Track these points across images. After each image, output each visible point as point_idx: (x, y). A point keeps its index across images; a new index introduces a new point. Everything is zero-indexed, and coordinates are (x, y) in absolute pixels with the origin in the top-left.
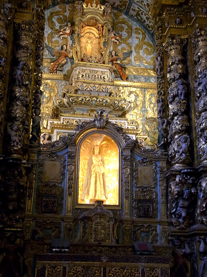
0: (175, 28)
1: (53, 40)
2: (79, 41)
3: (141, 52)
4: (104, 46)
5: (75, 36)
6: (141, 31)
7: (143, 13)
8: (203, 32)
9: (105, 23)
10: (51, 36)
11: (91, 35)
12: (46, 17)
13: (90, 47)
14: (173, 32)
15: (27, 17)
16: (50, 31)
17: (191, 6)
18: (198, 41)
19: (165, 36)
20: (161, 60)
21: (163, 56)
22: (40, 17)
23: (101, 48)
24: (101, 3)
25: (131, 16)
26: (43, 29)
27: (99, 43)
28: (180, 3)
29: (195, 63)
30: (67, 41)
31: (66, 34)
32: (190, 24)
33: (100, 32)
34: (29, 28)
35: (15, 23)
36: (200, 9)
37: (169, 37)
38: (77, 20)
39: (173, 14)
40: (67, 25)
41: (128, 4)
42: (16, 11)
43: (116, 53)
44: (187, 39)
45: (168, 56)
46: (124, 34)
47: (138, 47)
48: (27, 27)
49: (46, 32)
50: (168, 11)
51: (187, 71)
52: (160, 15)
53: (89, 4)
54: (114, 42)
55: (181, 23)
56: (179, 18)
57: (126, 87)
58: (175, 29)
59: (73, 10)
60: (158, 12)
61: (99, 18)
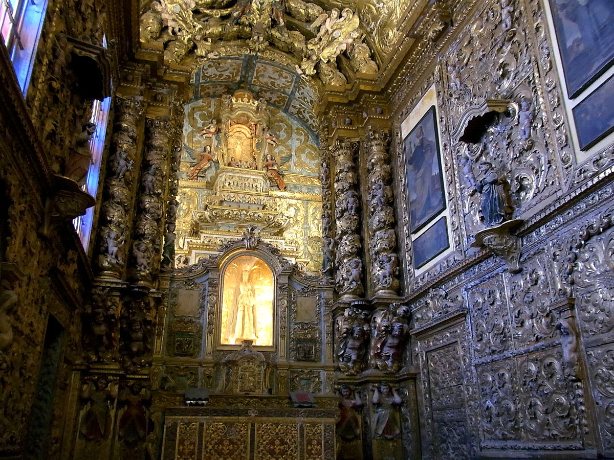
0: (344, 129)
1: (194, 139)
2: (226, 142)
3: (303, 156)
4: (258, 148)
5: (221, 135)
6: (303, 131)
7: (306, 111)
8: (377, 136)
9: (259, 121)
10: (192, 135)
11: (242, 135)
12: (186, 112)
13: (240, 149)
14: (342, 134)
15: (162, 111)
16: (190, 129)
17: (363, 104)
18: (372, 146)
19: (332, 138)
20: (327, 167)
21: (329, 162)
22: (178, 112)
23: (254, 151)
24: (254, 98)
25: (292, 114)
26: (181, 127)
27: (251, 145)
28: (350, 101)
29: (369, 171)
30: (211, 141)
31: (210, 133)
32: (362, 125)
33: (252, 132)
34: (164, 124)
35: (147, 119)
36: (373, 109)
37: (337, 140)
38: (224, 117)
39: (341, 113)
40: (212, 123)
41: (287, 100)
42: (149, 105)
43: (271, 156)
44: (358, 142)
45: (336, 162)
46: (283, 135)
47: (300, 150)
48: (162, 123)
49: (186, 130)
50: (335, 109)
51: (358, 180)
52: (326, 113)
53: (240, 99)
54: (269, 143)
55: (351, 123)
56: (348, 117)
57: (284, 198)
58: (343, 131)
59: (221, 104)
60: (323, 110)
61: (252, 115)
